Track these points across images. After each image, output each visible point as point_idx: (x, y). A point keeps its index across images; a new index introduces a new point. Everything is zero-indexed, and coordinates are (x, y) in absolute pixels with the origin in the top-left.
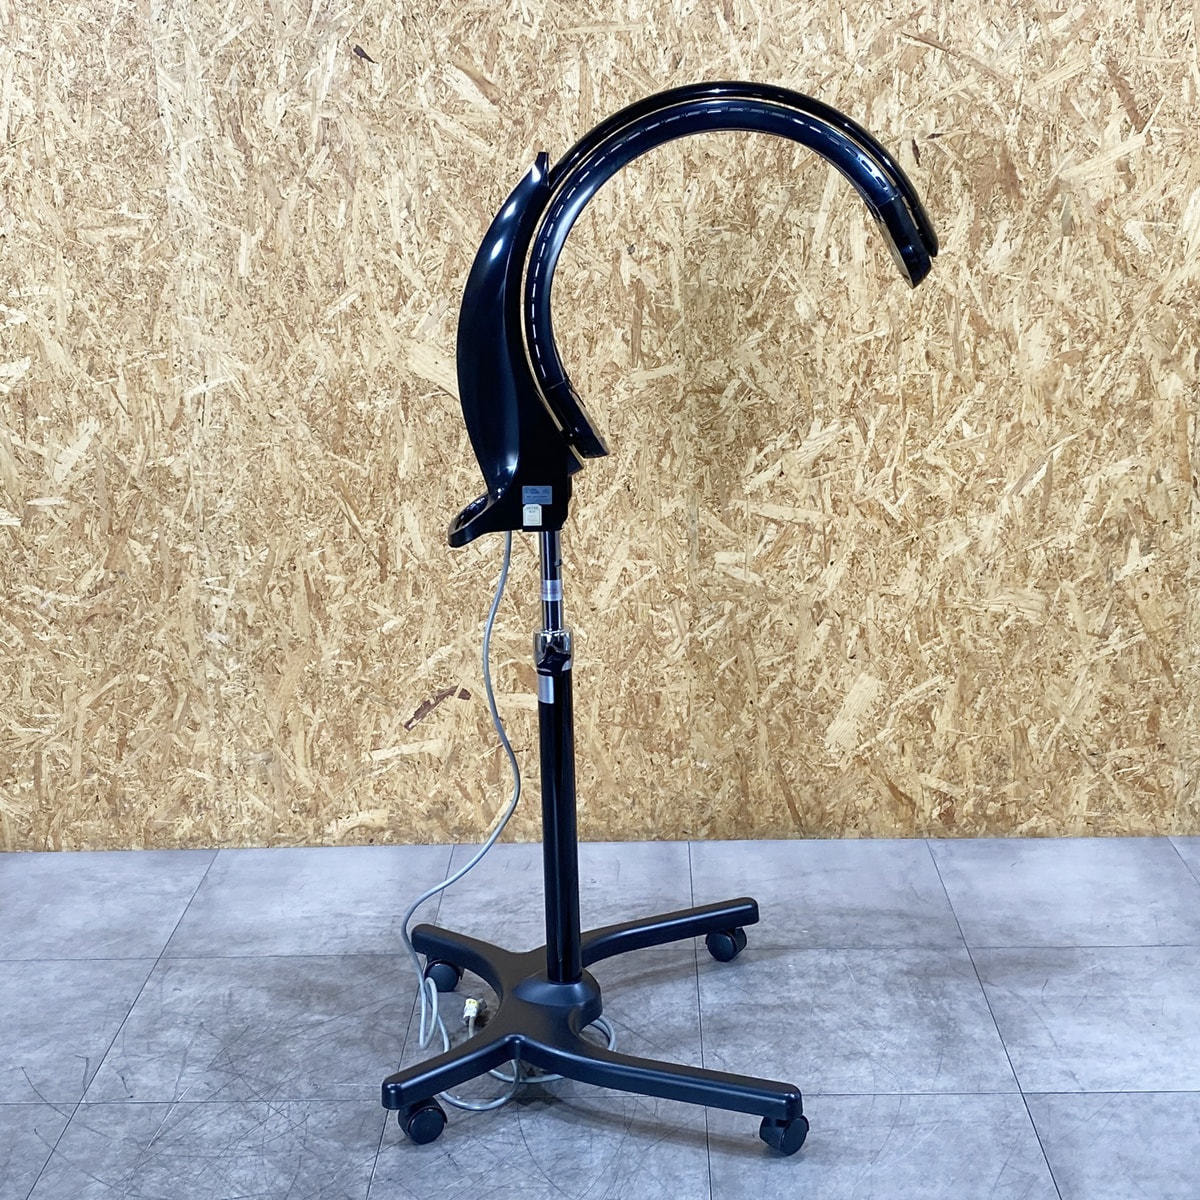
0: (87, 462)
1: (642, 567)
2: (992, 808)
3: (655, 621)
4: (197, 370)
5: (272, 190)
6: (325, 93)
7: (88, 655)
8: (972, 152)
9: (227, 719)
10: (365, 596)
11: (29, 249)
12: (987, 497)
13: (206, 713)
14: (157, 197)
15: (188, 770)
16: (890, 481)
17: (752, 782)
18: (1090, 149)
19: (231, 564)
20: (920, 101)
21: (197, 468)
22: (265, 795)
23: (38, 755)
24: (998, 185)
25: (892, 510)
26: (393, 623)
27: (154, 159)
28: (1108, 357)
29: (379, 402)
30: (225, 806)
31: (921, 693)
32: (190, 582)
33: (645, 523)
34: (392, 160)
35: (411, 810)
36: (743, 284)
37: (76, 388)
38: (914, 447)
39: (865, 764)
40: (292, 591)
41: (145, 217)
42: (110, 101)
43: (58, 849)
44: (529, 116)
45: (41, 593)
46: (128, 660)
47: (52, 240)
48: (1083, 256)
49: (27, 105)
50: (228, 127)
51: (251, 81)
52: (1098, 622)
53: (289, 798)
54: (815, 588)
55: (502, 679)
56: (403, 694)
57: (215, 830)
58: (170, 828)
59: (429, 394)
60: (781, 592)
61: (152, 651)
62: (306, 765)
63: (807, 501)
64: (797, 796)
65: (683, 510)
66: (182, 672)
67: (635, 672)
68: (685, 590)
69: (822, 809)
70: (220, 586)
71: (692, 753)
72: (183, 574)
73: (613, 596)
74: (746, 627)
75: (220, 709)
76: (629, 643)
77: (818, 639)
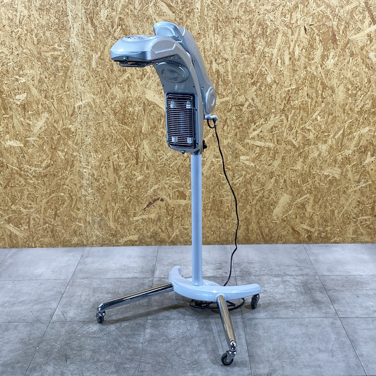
0: (44, 126)
1: (217, 161)
2: (323, 235)
3: (221, 178)
4: (79, 97)
5: (103, 40)
6: (120, 9)
7: (45, 187)
8: (323, 30)
9: (88, 207)
10: (131, 169)
11: (26, 59)
12: (324, 139)
13: (82, 205)
14: (67, 42)
15: (76, 223)
16: (295, 134)
17: (250, 227)
18: (359, 30)
19: (90, 159)
20: (307, 14)
21: (79, 129)
22: (100, 231)
23: (29, 218)
24: (330, 41)
25: (294, 143)
26: (140, 178)
27: (66, 30)
28: (363, 95)
29: (136, 109)
30: (88, 234)
31: (302, 200)
32: (77, 164)
34: (141, 31)
35: (145, 235)
36: (251, 72)
37: (41, 103)
38: (302, 123)
39: (285, 221)
40: (109, 167)
41: (63, 48)
42: (52, 11)
43: (36, 247)
44: (185, 17)
45: (30, 167)
46: (58, 189)
47: (33, 55)
48: (356, 64)
49: (26, 12)
50: (89, 19)
51: (96, 5)
52: (357, 178)
53: (108, 231)
54: (271, 167)
55: (174, 195)
56: (143, 200)
57: (85, 241)
58: (71, 241)
59: (152, 106)
60: (260, 169)
61: (65, 186)
62: (113, 222)
63: (269, 140)
64: (264, 231)
65: (230, 143)
66: (74, 192)
67: (215, 193)
68: (231, 168)
69: (271, 235)
70: (86, 166)
71: (232, 218)
72: (75, 162)
73: (208, 170)
74: (249, 179)
75: (86, 204)
76: (213, 184)
77: (271, 183)
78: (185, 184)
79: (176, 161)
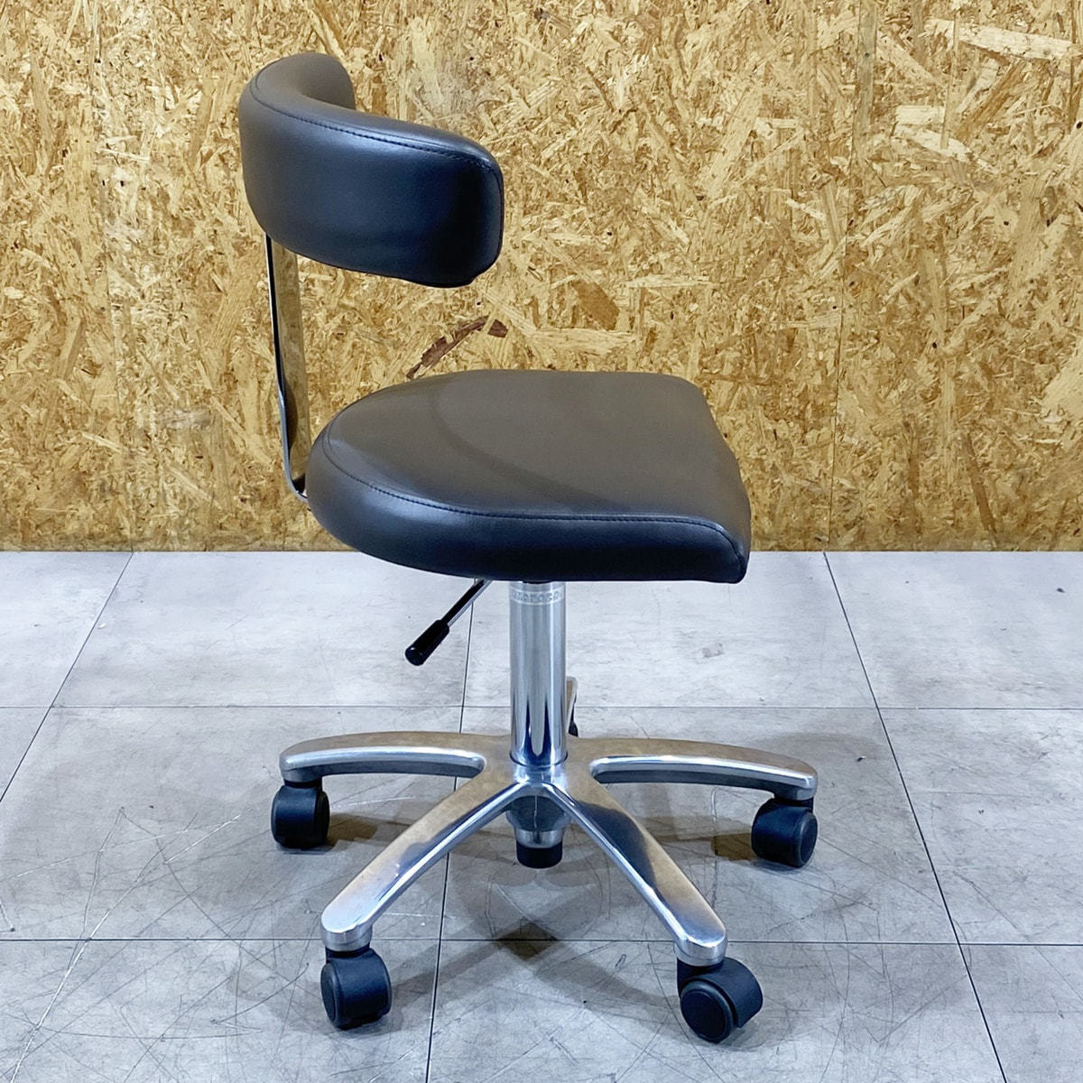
1: (780, 130)
3: (796, 218)
9: (141, 359)
13: (110, 349)
15: (84, 435)
19: (144, 115)
22: (200, 474)
30: (141, 489)
32: (82, 143)
33: (790, 57)
53: (235, 479)
54: (1049, 163)
55: (556, 306)
56: (404, 327)
57: (126, 523)
58: (59, 520)
60: (995, 171)
61: (28, 253)
62: (261, 434)
63: (1050, 23)
64: (991, 488)
65: (851, 36)
66: (72, 285)
67: (759, 296)
68: (845, 168)
69: (1028, 506)
70: (127, 150)
71: (838, 422)
72: (71, 130)
73: (732, 177)
74: (936, 227)
75: (131, 344)
76: (753, 252)
77: (1046, 247)
78: (615, 248)
79: (573, 132)
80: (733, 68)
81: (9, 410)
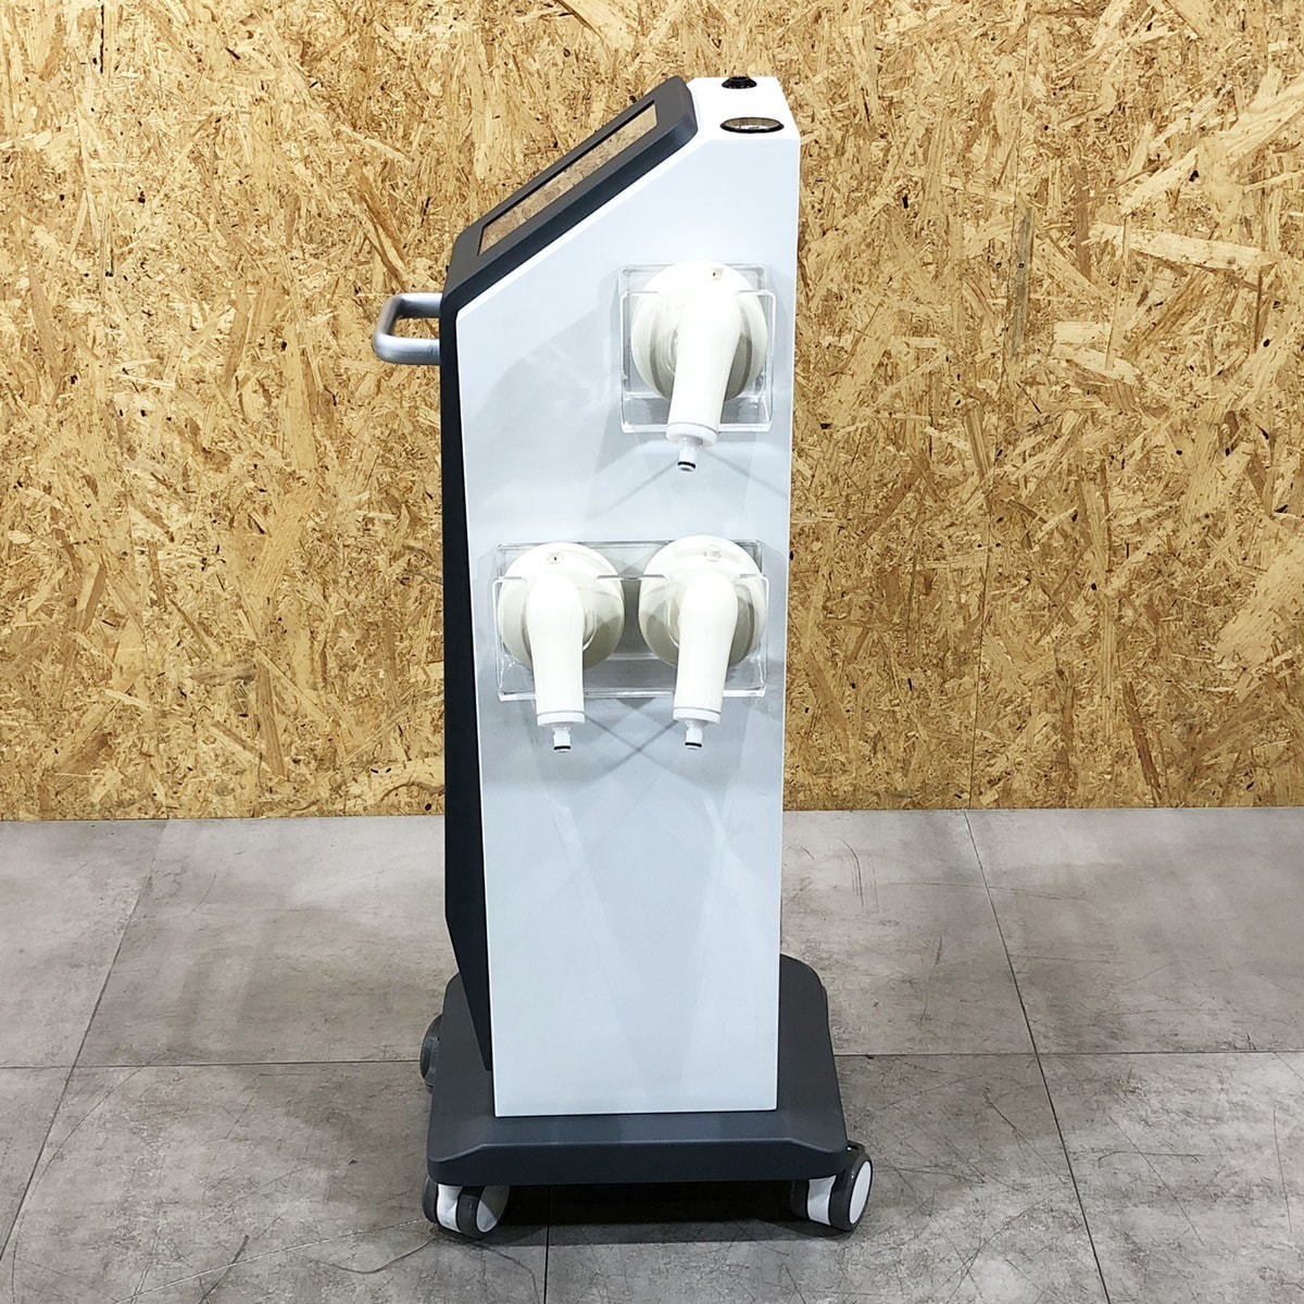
1: (918, 349)
3: (936, 448)
9: (171, 608)
13: (134, 598)
15: (107, 691)
19: (169, 336)
22: (245, 734)
29: (439, 29)
30: (177, 751)
32: (94, 370)
33: (931, 268)
39: (1279, 687)
40: (281, 386)
53: (286, 738)
54: (1230, 386)
57: (160, 788)
58: (82, 786)
59: (535, 13)
60: (1168, 395)
61: (31, 491)
62: (315, 689)
63: (1236, 228)
64: (1155, 740)
65: (1003, 244)
66: (87, 528)
67: (893, 534)
68: (994, 392)
69: (1196, 759)
70: (148, 375)
71: (982, 670)
72: (79, 352)
73: (862, 403)
74: (1098, 457)
75: (160, 592)
76: (885, 485)
77: (1225, 478)
80: (865, 280)
81: (18, 666)
